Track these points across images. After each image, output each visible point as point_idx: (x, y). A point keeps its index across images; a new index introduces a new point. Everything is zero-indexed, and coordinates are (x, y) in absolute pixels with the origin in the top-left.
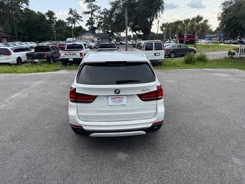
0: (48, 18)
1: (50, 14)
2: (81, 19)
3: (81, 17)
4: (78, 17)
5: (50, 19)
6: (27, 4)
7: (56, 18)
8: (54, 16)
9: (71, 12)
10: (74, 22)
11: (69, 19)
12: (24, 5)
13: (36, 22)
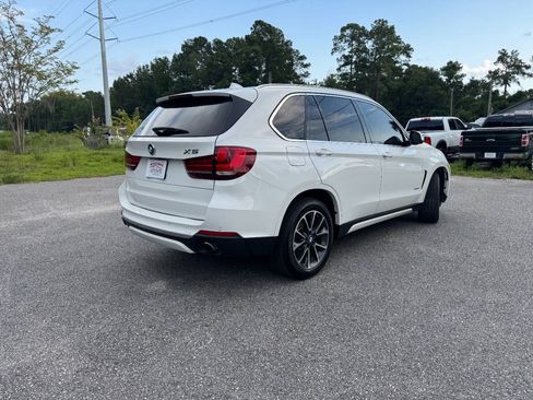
0: (444, 78)
1: (452, 68)
2: (527, 71)
3: (528, 67)
4: (519, 67)
5: (448, 81)
6: (408, 56)
7: (463, 76)
8: (459, 73)
9: (502, 58)
10: (506, 79)
11: (494, 75)
12: (403, 58)
13: (416, 89)
